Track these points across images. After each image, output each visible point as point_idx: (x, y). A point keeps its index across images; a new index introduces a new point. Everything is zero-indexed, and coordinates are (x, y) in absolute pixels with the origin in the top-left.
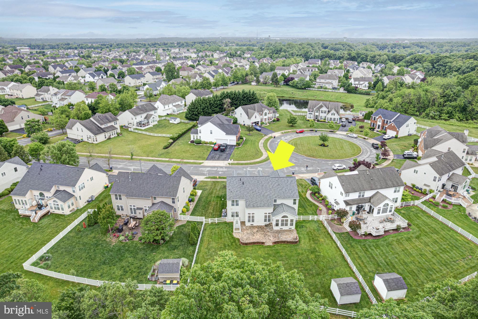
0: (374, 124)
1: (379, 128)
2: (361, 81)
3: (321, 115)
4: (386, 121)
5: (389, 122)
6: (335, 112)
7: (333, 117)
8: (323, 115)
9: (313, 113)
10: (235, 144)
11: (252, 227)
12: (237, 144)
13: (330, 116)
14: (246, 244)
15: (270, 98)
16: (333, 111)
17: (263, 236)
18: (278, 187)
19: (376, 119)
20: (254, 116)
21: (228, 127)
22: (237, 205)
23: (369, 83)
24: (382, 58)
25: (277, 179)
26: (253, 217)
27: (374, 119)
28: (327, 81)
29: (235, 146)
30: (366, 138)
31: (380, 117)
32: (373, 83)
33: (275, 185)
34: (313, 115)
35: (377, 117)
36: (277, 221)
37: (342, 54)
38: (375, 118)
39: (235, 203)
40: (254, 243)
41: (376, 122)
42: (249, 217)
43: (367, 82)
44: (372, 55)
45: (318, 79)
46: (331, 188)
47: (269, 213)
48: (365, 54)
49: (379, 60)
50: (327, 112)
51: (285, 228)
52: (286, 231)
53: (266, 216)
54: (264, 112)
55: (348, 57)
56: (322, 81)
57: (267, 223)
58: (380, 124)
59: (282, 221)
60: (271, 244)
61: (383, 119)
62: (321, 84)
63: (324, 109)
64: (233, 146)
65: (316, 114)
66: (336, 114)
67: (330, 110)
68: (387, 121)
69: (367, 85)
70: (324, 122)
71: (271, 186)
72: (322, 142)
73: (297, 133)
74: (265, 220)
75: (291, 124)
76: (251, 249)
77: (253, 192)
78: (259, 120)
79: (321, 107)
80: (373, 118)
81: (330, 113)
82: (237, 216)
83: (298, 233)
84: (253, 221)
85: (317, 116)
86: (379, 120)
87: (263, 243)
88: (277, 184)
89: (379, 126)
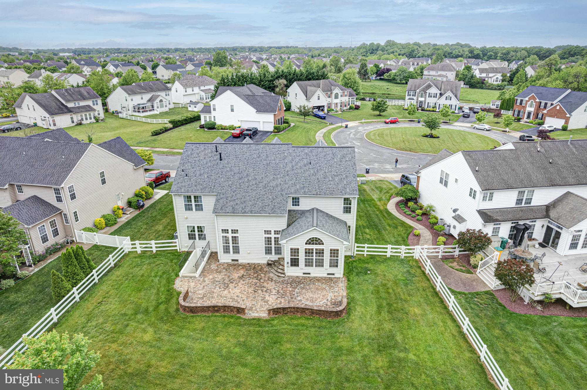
0: (519, 112)
1: (528, 117)
2: (491, 73)
3: (428, 100)
4: (543, 105)
5: (549, 105)
6: (451, 94)
7: (448, 103)
8: (431, 101)
9: (415, 98)
10: (271, 129)
11: (235, 265)
12: (275, 128)
13: (443, 101)
14: (193, 310)
15: (347, 76)
16: (449, 94)
17: (250, 290)
18: (307, 167)
19: (524, 102)
20: (315, 97)
21: (261, 101)
22: (199, 208)
23: (502, 76)
24: (519, 54)
25: (306, 150)
26: (235, 239)
27: (521, 104)
28: (440, 73)
29: (272, 132)
30: (507, 129)
31: (533, 98)
32: (508, 75)
33: (301, 164)
34: (415, 101)
35: (527, 99)
36: (295, 251)
37: (461, 51)
38: (522, 101)
39: (193, 203)
40: (215, 309)
41: (525, 107)
42: (226, 240)
43: (501, 74)
44: (504, 51)
45: (426, 70)
46: (446, 185)
47: (276, 232)
48: (494, 51)
49: (514, 58)
50: (438, 95)
51: (315, 272)
52: (318, 279)
53: (268, 240)
54: (334, 92)
55: (470, 55)
56: (433, 73)
57: (274, 257)
58: (532, 109)
59: (308, 252)
60: (264, 315)
61: (538, 100)
62: (430, 77)
63: (433, 90)
64: (268, 132)
65: (421, 99)
66: (453, 98)
67: (443, 92)
68: (546, 104)
69: (500, 78)
70: (433, 111)
71: (290, 165)
72: (428, 131)
73: (386, 123)
74: (268, 251)
75: (377, 113)
76: (203, 324)
78: (325, 104)
79: (429, 86)
80: (519, 101)
81: (444, 97)
82: (202, 237)
83: (350, 288)
84: (236, 250)
85: (421, 102)
86: (529, 103)
87: (240, 310)
88: (305, 161)
89: (529, 114)
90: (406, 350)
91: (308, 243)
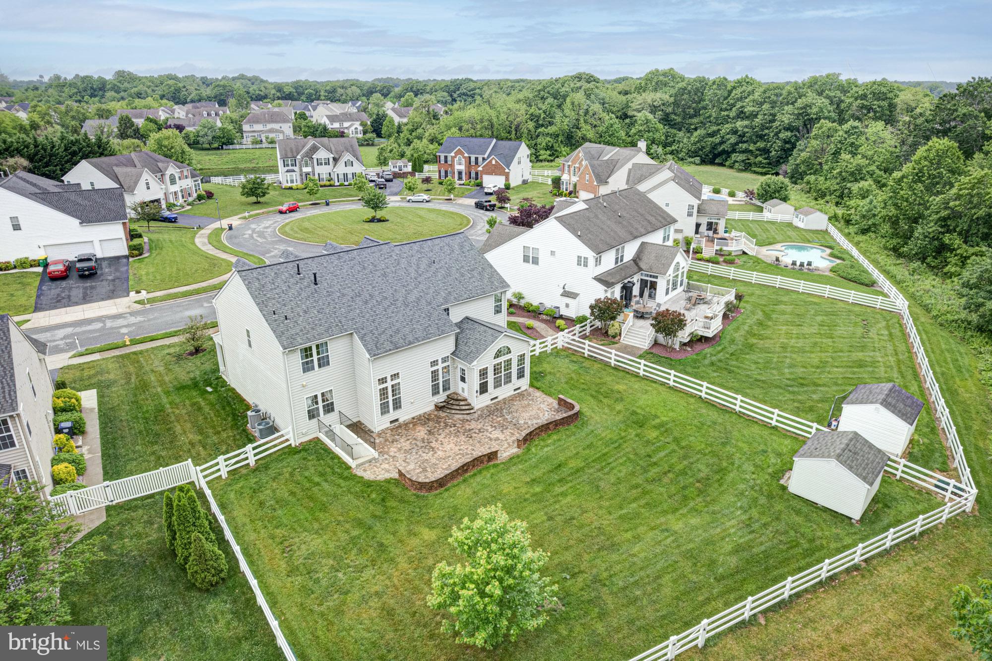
0: (446, 172)
1: (460, 178)
2: (346, 121)
3: (319, 169)
4: (473, 159)
5: (480, 160)
6: (352, 159)
7: (349, 170)
8: (323, 171)
9: (296, 169)
10: (126, 252)
12: (131, 248)
13: (341, 169)
14: (441, 483)
16: (347, 157)
17: (463, 438)
18: (433, 269)
19: (449, 159)
20: (142, 185)
22: (324, 362)
23: (361, 125)
24: (349, 91)
26: (395, 389)
27: (446, 161)
28: (270, 126)
29: (127, 257)
30: (452, 197)
31: (459, 152)
32: (369, 123)
33: (423, 266)
34: (298, 174)
35: (453, 154)
36: (483, 373)
37: (263, 89)
38: (446, 157)
39: (315, 357)
40: (464, 469)
41: (452, 166)
42: (383, 393)
43: (359, 123)
44: (328, 88)
45: (246, 123)
46: (536, 261)
47: (444, 360)
48: (313, 87)
49: (344, 97)
50: (331, 160)
51: (505, 392)
52: (512, 399)
53: (435, 374)
54: (168, 173)
55: (278, 94)
56: (258, 127)
57: (442, 397)
58: (462, 167)
59: (497, 370)
60: (515, 450)
61: (466, 155)
62: (256, 134)
63: (322, 154)
65: (306, 170)
66: (355, 163)
67: (337, 156)
68: (477, 159)
69: (360, 128)
70: (331, 186)
72: (370, 213)
73: (281, 212)
74: (435, 392)
75: (254, 199)
76: (469, 491)
77: (366, 302)
78: (160, 196)
79: (314, 149)
80: (442, 158)
81: (341, 163)
82: (329, 408)
83: (549, 395)
84: (397, 405)
85: (307, 174)
86: (456, 159)
87: (492, 456)
89: (460, 173)
90: (656, 416)
91: (497, 356)
